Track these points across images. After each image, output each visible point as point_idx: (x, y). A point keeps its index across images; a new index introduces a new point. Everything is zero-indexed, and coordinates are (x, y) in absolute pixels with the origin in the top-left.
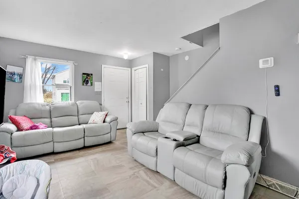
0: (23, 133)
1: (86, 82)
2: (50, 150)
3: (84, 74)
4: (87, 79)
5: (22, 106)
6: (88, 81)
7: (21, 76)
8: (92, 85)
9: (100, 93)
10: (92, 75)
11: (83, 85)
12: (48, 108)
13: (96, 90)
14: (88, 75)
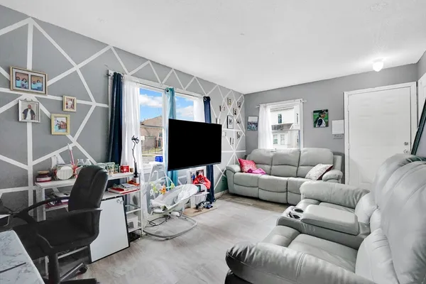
0: (244, 174)
1: (318, 122)
2: (255, 196)
3: (315, 112)
4: (320, 118)
5: (255, 152)
6: (321, 121)
7: (256, 124)
8: (327, 126)
9: (341, 137)
10: (327, 111)
11: (315, 126)
12: (271, 154)
13: (334, 132)
14: (321, 112)
